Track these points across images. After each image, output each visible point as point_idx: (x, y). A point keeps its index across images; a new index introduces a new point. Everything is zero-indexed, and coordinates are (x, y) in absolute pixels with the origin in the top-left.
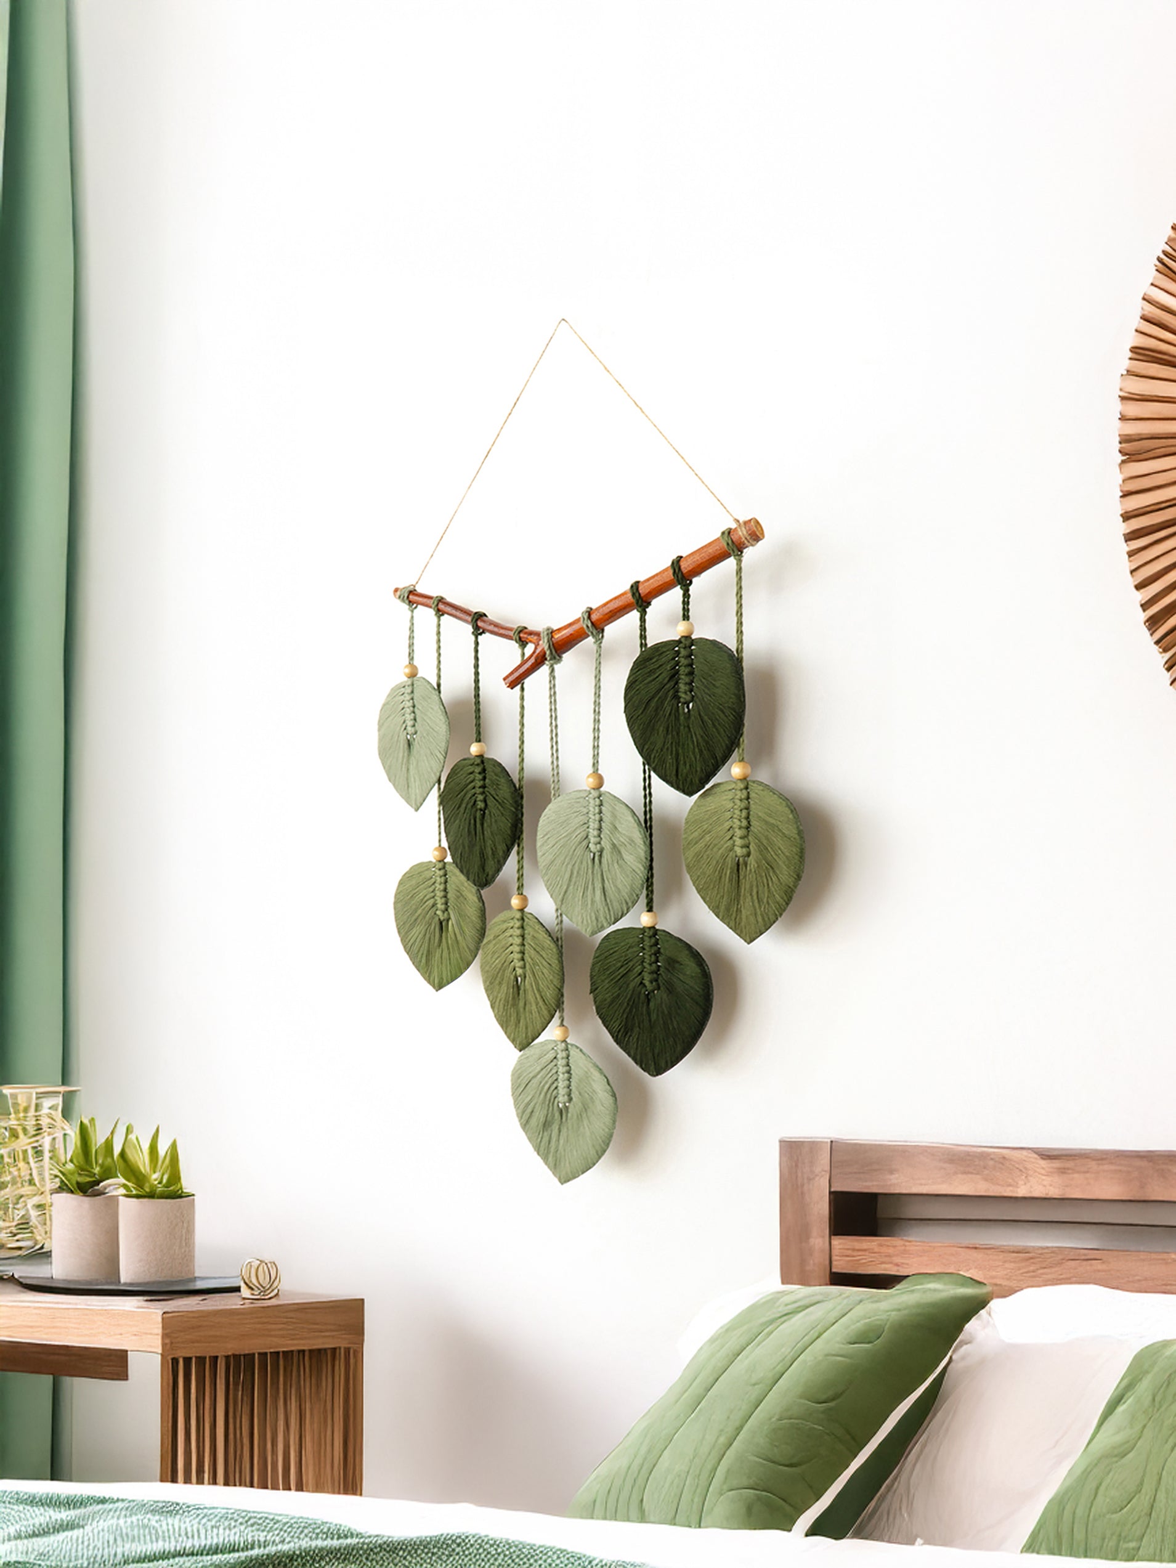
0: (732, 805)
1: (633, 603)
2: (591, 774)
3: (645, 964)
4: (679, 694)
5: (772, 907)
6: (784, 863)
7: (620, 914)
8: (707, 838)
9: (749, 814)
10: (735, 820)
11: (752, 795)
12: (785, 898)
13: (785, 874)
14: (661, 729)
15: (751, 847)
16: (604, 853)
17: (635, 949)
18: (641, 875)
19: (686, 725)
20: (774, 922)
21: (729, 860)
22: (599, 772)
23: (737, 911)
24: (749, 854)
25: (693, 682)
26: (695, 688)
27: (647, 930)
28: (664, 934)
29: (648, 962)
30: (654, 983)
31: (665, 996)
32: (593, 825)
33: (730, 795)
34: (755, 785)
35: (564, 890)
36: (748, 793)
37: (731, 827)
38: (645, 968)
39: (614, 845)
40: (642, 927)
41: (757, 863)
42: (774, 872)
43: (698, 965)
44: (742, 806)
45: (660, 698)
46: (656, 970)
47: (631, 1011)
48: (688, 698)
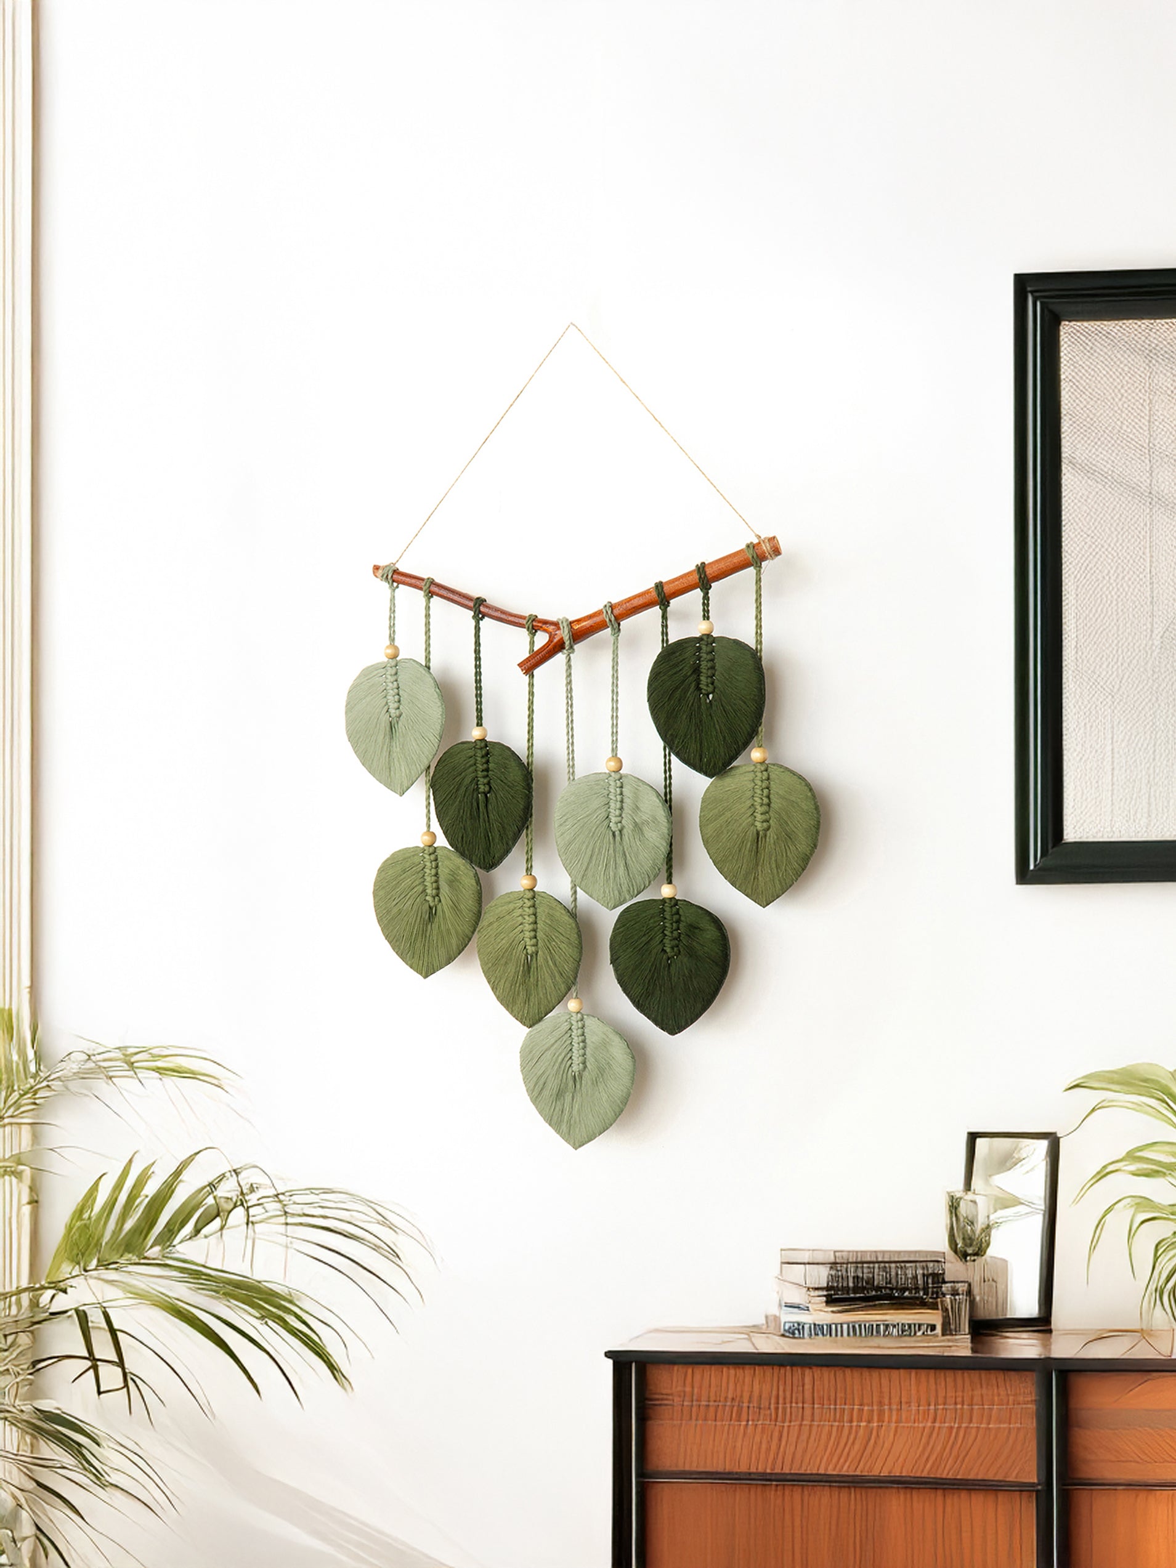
0: (753, 784)
1: (657, 601)
2: (610, 758)
3: (665, 932)
4: (701, 686)
5: (789, 874)
6: (803, 834)
7: (643, 887)
8: (728, 814)
9: (769, 793)
10: (756, 799)
11: (772, 776)
12: (802, 864)
13: (803, 846)
14: (685, 717)
15: (771, 821)
16: (625, 831)
17: (656, 919)
18: (663, 850)
19: (708, 714)
20: (790, 886)
21: (750, 834)
22: (619, 756)
23: (754, 879)
24: (769, 828)
25: (714, 675)
26: (716, 681)
27: (667, 901)
28: (685, 903)
29: (669, 930)
30: (675, 949)
31: (685, 960)
32: (614, 805)
33: (752, 775)
34: (775, 767)
35: (584, 868)
36: (769, 775)
37: (752, 805)
38: (666, 935)
39: (636, 824)
40: (661, 898)
41: (777, 835)
42: (793, 842)
43: (717, 929)
44: (764, 786)
45: (682, 689)
46: (677, 936)
47: (652, 977)
48: (710, 689)
